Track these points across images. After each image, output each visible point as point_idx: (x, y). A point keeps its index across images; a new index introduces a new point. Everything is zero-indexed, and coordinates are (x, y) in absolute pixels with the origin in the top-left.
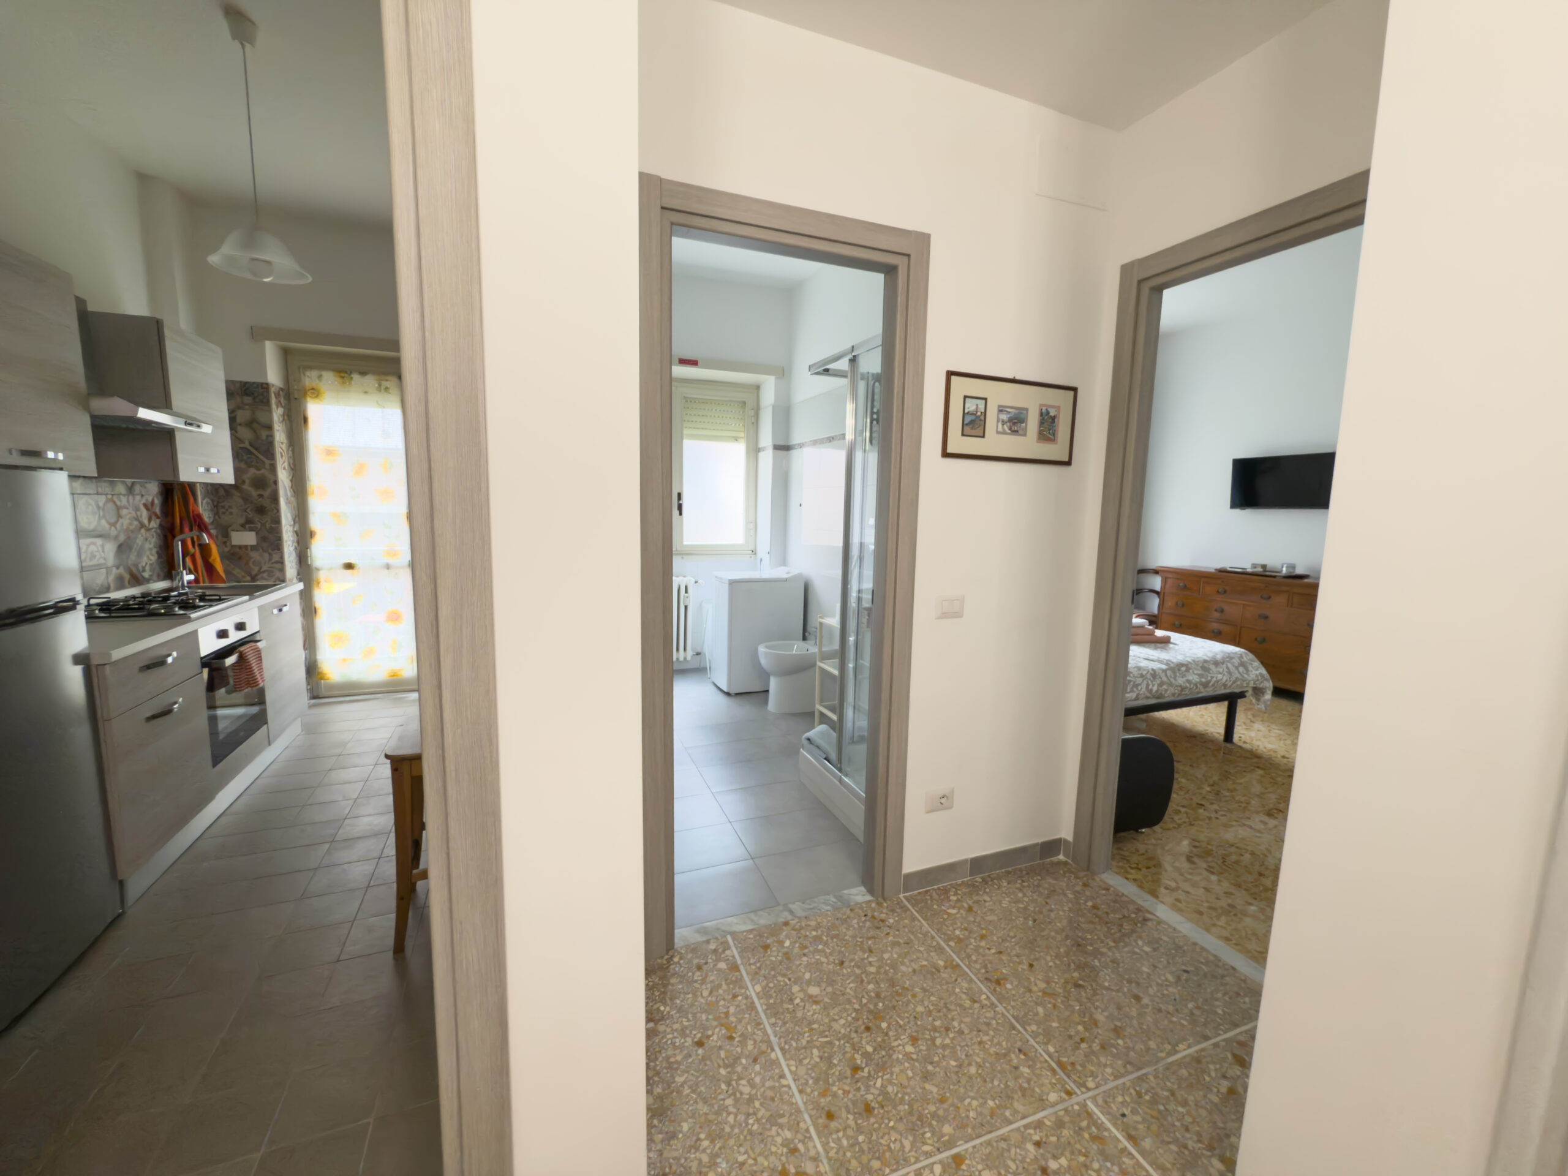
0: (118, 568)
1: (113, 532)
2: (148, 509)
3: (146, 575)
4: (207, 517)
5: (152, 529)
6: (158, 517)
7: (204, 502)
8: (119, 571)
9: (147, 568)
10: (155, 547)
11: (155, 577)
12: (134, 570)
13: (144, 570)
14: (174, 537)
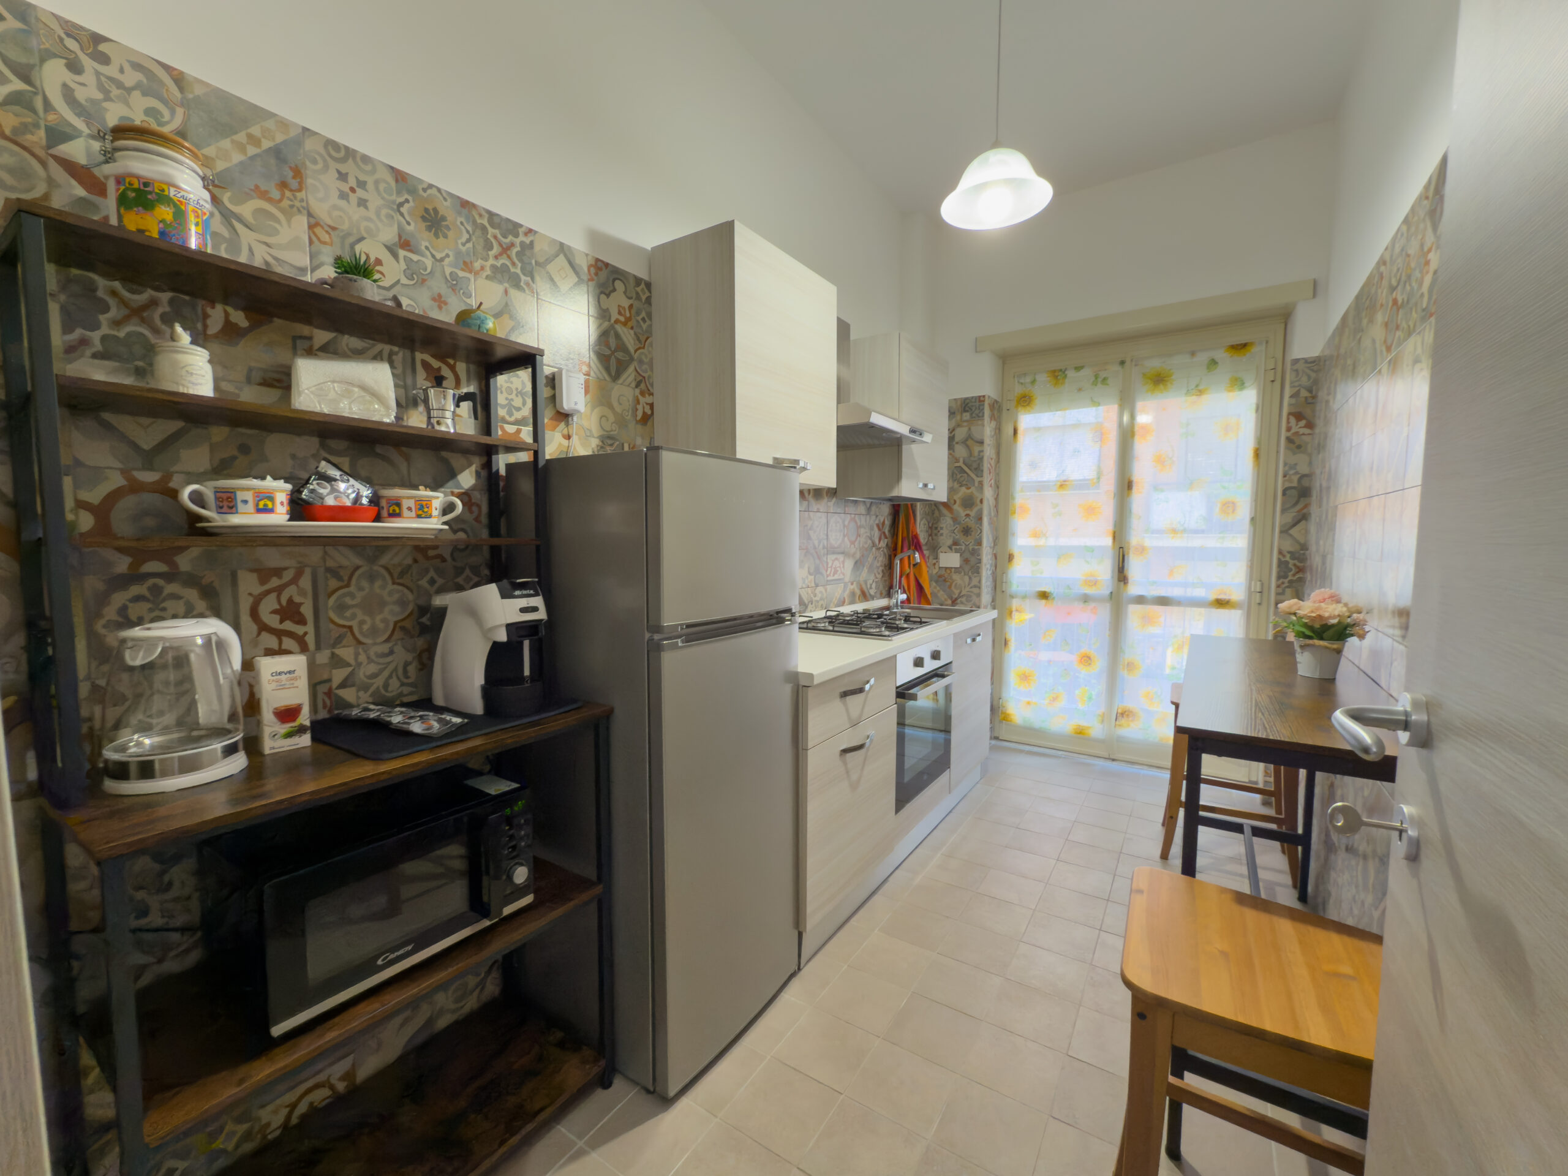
0: (852, 584)
1: (853, 550)
2: (879, 529)
3: (872, 592)
4: (923, 538)
5: (880, 548)
6: (886, 538)
7: (922, 522)
8: (852, 587)
9: (874, 586)
10: (881, 566)
11: (878, 595)
12: (864, 587)
13: (871, 588)
14: (895, 556)
